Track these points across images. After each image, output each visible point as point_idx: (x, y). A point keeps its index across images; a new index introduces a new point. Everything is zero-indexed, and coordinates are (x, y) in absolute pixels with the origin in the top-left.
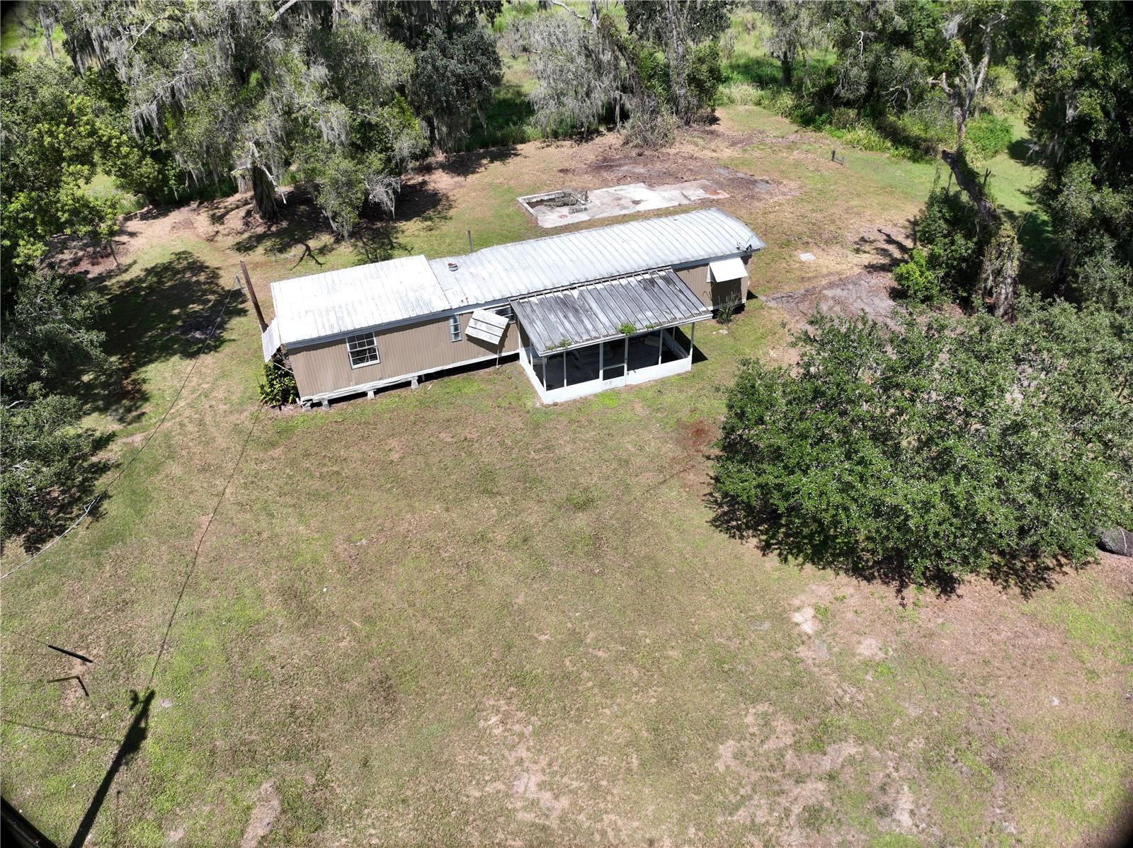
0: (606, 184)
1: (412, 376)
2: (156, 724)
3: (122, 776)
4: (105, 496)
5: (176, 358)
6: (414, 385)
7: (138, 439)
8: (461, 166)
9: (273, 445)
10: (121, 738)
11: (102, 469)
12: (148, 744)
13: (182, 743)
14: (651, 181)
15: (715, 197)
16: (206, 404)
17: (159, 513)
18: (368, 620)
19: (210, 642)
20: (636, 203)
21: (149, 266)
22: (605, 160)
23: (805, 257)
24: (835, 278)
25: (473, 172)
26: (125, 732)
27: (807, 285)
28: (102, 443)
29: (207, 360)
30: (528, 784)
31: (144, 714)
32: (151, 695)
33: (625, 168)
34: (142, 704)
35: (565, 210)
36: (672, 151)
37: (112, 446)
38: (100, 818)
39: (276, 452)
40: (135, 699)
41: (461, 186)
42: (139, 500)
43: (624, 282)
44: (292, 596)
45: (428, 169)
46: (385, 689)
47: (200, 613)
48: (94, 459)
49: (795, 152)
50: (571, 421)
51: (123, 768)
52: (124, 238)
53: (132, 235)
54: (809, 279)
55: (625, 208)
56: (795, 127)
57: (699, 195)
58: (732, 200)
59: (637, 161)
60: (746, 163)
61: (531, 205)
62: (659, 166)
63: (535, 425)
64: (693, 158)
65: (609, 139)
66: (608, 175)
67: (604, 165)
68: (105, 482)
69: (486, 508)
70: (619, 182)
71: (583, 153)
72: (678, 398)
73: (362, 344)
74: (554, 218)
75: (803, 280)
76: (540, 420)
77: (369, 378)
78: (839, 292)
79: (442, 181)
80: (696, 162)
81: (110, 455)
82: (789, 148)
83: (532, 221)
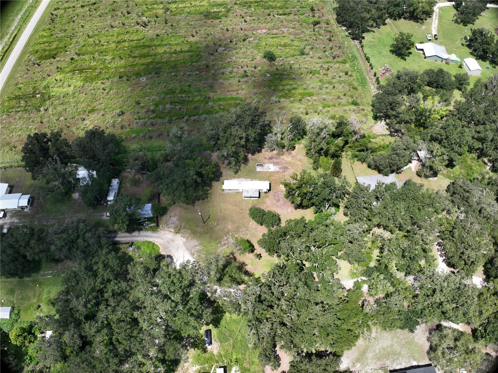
0: (269, 163)
1: (234, 192)
4: (208, 197)
5: (216, 182)
7: (211, 191)
8: (253, 154)
11: (208, 194)
14: (275, 164)
17: (212, 200)
19: (215, 212)
20: (270, 169)
23: (281, 186)
28: (208, 190)
30: (230, 227)
32: (210, 215)
33: (273, 160)
35: (261, 168)
36: (281, 157)
39: (222, 197)
41: (251, 158)
42: (211, 198)
43: (253, 190)
45: (248, 153)
46: (224, 219)
50: (245, 201)
55: (268, 169)
56: (305, 154)
57: (278, 169)
58: (282, 172)
59: (276, 158)
60: (290, 163)
61: (257, 165)
62: (278, 161)
63: (242, 201)
64: (284, 160)
65: (275, 152)
66: (271, 161)
67: (271, 158)
68: (208, 195)
69: (235, 208)
70: (271, 163)
71: (270, 154)
72: (255, 202)
73: (230, 190)
74: (259, 169)
75: (278, 190)
76: (243, 200)
77: (230, 192)
78: (280, 193)
79: (250, 156)
80: (283, 161)
81: (209, 192)
82: (299, 160)
83: (256, 169)
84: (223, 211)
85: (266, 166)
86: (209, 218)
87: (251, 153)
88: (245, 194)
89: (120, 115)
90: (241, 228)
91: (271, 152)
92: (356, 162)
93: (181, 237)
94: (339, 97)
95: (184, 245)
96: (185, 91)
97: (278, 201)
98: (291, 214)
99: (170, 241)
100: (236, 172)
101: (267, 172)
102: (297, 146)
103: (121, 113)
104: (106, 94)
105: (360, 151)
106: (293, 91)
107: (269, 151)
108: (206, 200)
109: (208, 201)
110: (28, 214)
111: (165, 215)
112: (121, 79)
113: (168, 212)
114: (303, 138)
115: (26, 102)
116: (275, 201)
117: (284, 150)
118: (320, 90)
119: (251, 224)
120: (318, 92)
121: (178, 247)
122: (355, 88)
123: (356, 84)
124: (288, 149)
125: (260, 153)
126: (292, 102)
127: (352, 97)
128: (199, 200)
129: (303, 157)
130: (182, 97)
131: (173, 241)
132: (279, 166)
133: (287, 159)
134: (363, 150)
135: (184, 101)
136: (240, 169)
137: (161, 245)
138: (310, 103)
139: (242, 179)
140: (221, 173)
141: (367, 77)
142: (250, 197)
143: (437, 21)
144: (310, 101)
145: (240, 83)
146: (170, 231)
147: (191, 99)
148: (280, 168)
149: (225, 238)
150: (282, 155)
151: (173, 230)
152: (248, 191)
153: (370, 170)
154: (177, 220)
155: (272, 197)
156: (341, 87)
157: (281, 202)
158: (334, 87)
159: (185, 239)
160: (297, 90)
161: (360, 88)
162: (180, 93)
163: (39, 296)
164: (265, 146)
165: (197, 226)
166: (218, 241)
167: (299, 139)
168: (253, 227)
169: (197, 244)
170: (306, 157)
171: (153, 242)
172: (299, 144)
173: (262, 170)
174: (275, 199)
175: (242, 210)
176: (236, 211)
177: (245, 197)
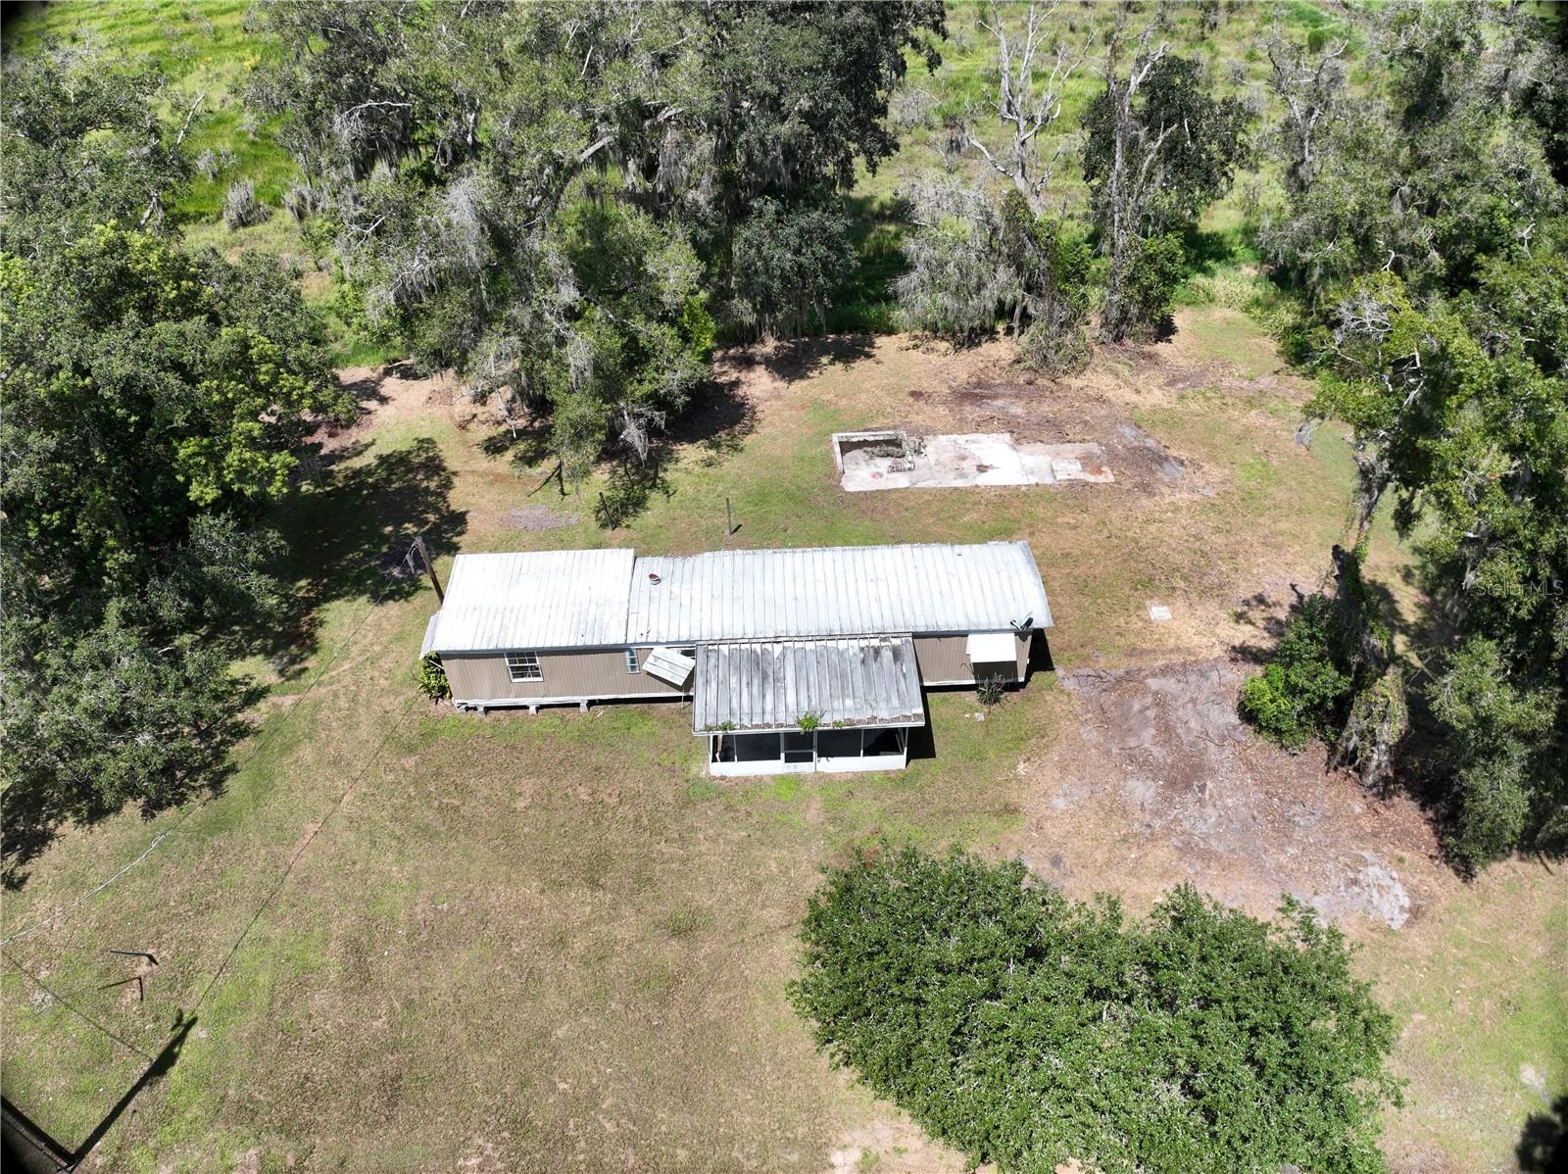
0: (961, 426)
1: (583, 699)
2: (187, 1053)
3: (142, 1096)
4: (233, 769)
5: (363, 599)
6: (583, 708)
7: (288, 701)
8: (790, 367)
9: (411, 750)
10: (154, 1057)
11: (241, 732)
12: (174, 1073)
13: (203, 1081)
14: (1020, 432)
15: (1091, 479)
16: (369, 672)
17: (275, 806)
18: (409, 1004)
19: (263, 979)
20: (982, 469)
21: (386, 452)
22: (979, 385)
23: (1159, 612)
24: (1177, 659)
25: (803, 377)
26: (160, 1051)
27: (1133, 663)
28: (254, 696)
29: (393, 608)
31: (180, 1040)
32: (193, 1021)
33: (999, 403)
34: (184, 1026)
35: (885, 464)
36: (1076, 383)
37: (262, 705)
38: (113, 1129)
39: (410, 762)
40: (180, 1019)
41: (779, 397)
42: (263, 784)
43: (842, 645)
44: (356, 951)
45: (747, 362)
46: (393, 1090)
47: (267, 941)
48: (240, 717)
49: (1253, 412)
50: (729, 808)
51: (146, 1088)
52: (372, 405)
53: (383, 400)
54: (1143, 652)
55: (963, 475)
56: (1279, 363)
57: (1070, 471)
58: (1114, 488)
59: (1027, 391)
60: (1170, 421)
61: (846, 447)
62: (1046, 408)
63: (686, 802)
64: (1101, 399)
65: (1000, 350)
66: (971, 412)
67: (974, 393)
68: (239, 751)
69: (581, 903)
70: (979, 426)
71: (958, 368)
72: (866, 809)
73: (523, 661)
74: (866, 473)
75: (1133, 652)
76: (694, 796)
77: (530, 694)
78: (1170, 685)
79: (760, 384)
80: (1102, 409)
81: (255, 715)
82: (1250, 403)
83: (833, 477)
84: (388, 962)
85: (940, 447)
86: (165, 1062)
87: (770, 363)
91: (966, 355)
98: (1419, 942)
101: (962, 491)
102: (1182, 316)
107: (940, 345)
108: (201, 804)
109: (219, 825)
114: (1205, 272)
116: (1142, 790)
117: (1086, 332)
124: (1118, 324)
125: (861, 365)
128: (102, 804)
129: (1265, 377)
132: (1074, 450)
133: (1129, 396)
136: (655, 483)
142: (801, 744)
148: (1090, 463)
150: (1077, 362)
155: (1084, 736)
164: (899, 315)
167: (1181, 280)
172: (1192, 303)
173: (901, 481)
174: (1141, 763)
175: (682, 930)
176: (602, 952)
177: (731, 747)
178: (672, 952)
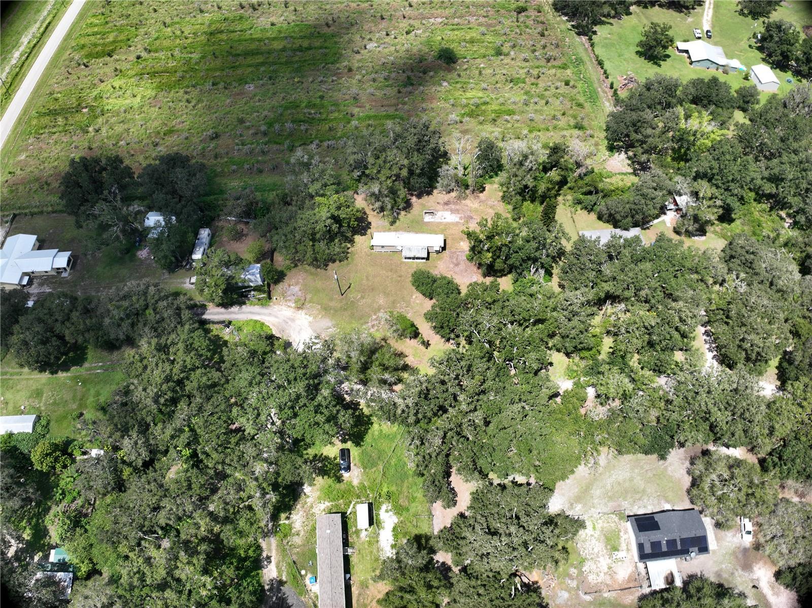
0: (444, 210)
1: (389, 251)
4: (348, 257)
5: (360, 235)
7: (353, 249)
8: (419, 196)
11: (348, 253)
14: (452, 211)
15: (460, 221)
16: (362, 245)
17: (355, 262)
18: (373, 282)
19: (358, 280)
20: (445, 218)
21: (358, 209)
22: (448, 201)
23: (462, 243)
25: (421, 198)
28: (348, 248)
29: (364, 237)
31: (351, 285)
32: (351, 283)
33: (451, 205)
35: (431, 217)
36: (463, 202)
37: (350, 249)
39: (370, 257)
41: (417, 203)
42: (353, 259)
43: (419, 247)
44: (367, 277)
45: (412, 195)
46: (373, 289)
47: (357, 276)
48: (347, 251)
50: (406, 264)
55: (442, 220)
56: (500, 199)
57: (457, 219)
58: (463, 223)
59: (455, 203)
60: (476, 210)
61: (426, 213)
62: (457, 207)
64: (467, 206)
65: (453, 194)
66: (446, 207)
67: (447, 204)
68: (349, 255)
69: (390, 274)
70: (447, 210)
71: (446, 197)
72: (421, 267)
73: (383, 247)
74: (428, 218)
75: (457, 249)
76: (402, 263)
77: (383, 250)
78: (460, 253)
79: (414, 200)
80: (466, 208)
81: (349, 251)
82: (491, 207)
83: (423, 218)
84: (370, 278)
85: (439, 214)
86: (349, 287)
87: (416, 195)
88: (405, 254)
89: (212, 139)
90: (399, 303)
91: (448, 195)
92: (579, 212)
93: (306, 314)
94: (554, 117)
95: (310, 326)
96: (314, 105)
97: (457, 265)
99: (288, 321)
100: (393, 223)
101: (441, 223)
102: (487, 187)
103: (214, 136)
104: (191, 107)
105: (586, 194)
106: (483, 108)
107: (444, 193)
108: (346, 261)
109: (348, 264)
110: (67, 281)
111: (281, 283)
112: (215, 87)
113: (286, 278)
114: (497, 175)
115: (67, 119)
116: (452, 266)
117: (468, 192)
118: (525, 106)
119: (414, 297)
120: (522, 109)
121: (301, 329)
122: (580, 105)
123: (582, 99)
124: (474, 190)
125: (430, 196)
126: (481, 123)
127: (575, 117)
128: (334, 261)
129: (496, 202)
130: (310, 114)
131: (293, 320)
132: (460, 215)
133: (472, 205)
134: (590, 193)
135: (313, 119)
136: (398, 218)
137: (274, 325)
138: (509, 125)
139: (401, 232)
140: (370, 223)
141: (599, 89)
142: (414, 258)
143: (711, 12)
144: (509, 122)
145: (401, 95)
146: (289, 306)
147: (324, 116)
148: (461, 218)
149: (374, 317)
150: (465, 198)
151: (293, 305)
152: (410, 249)
153: (601, 223)
154: (300, 290)
155: (448, 259)
156: (558, 102)
157: (462, 266)
158: (547, 103)
159: (312, 318)
160: (489, 106)
161: (587, 105)
162: (306, 107)
163: (81, 399)
164: (438, 185)
165: (331, 299)
166: (362, 321)
167: (491, 177)
168: (418, 302)
169: (330, 324)
170: (501, 203)
171: (262, 321)
172: (491, 183)
173: (432, 220)
174: (453, 263)
175: (400, 277)
176: (392, 278)
177: (406, 258)
178: (399, 279)
